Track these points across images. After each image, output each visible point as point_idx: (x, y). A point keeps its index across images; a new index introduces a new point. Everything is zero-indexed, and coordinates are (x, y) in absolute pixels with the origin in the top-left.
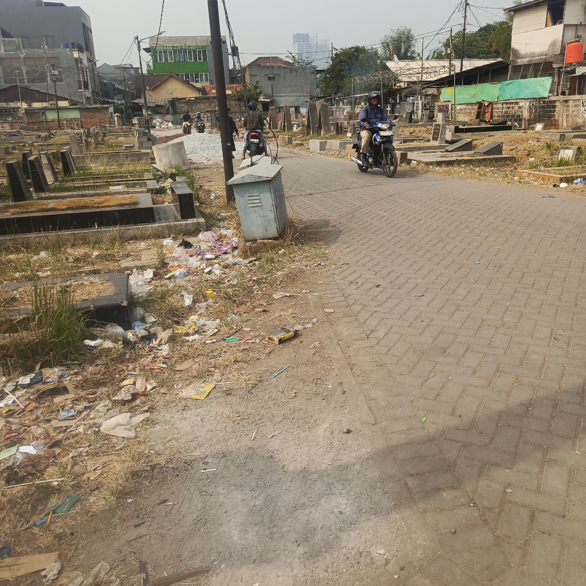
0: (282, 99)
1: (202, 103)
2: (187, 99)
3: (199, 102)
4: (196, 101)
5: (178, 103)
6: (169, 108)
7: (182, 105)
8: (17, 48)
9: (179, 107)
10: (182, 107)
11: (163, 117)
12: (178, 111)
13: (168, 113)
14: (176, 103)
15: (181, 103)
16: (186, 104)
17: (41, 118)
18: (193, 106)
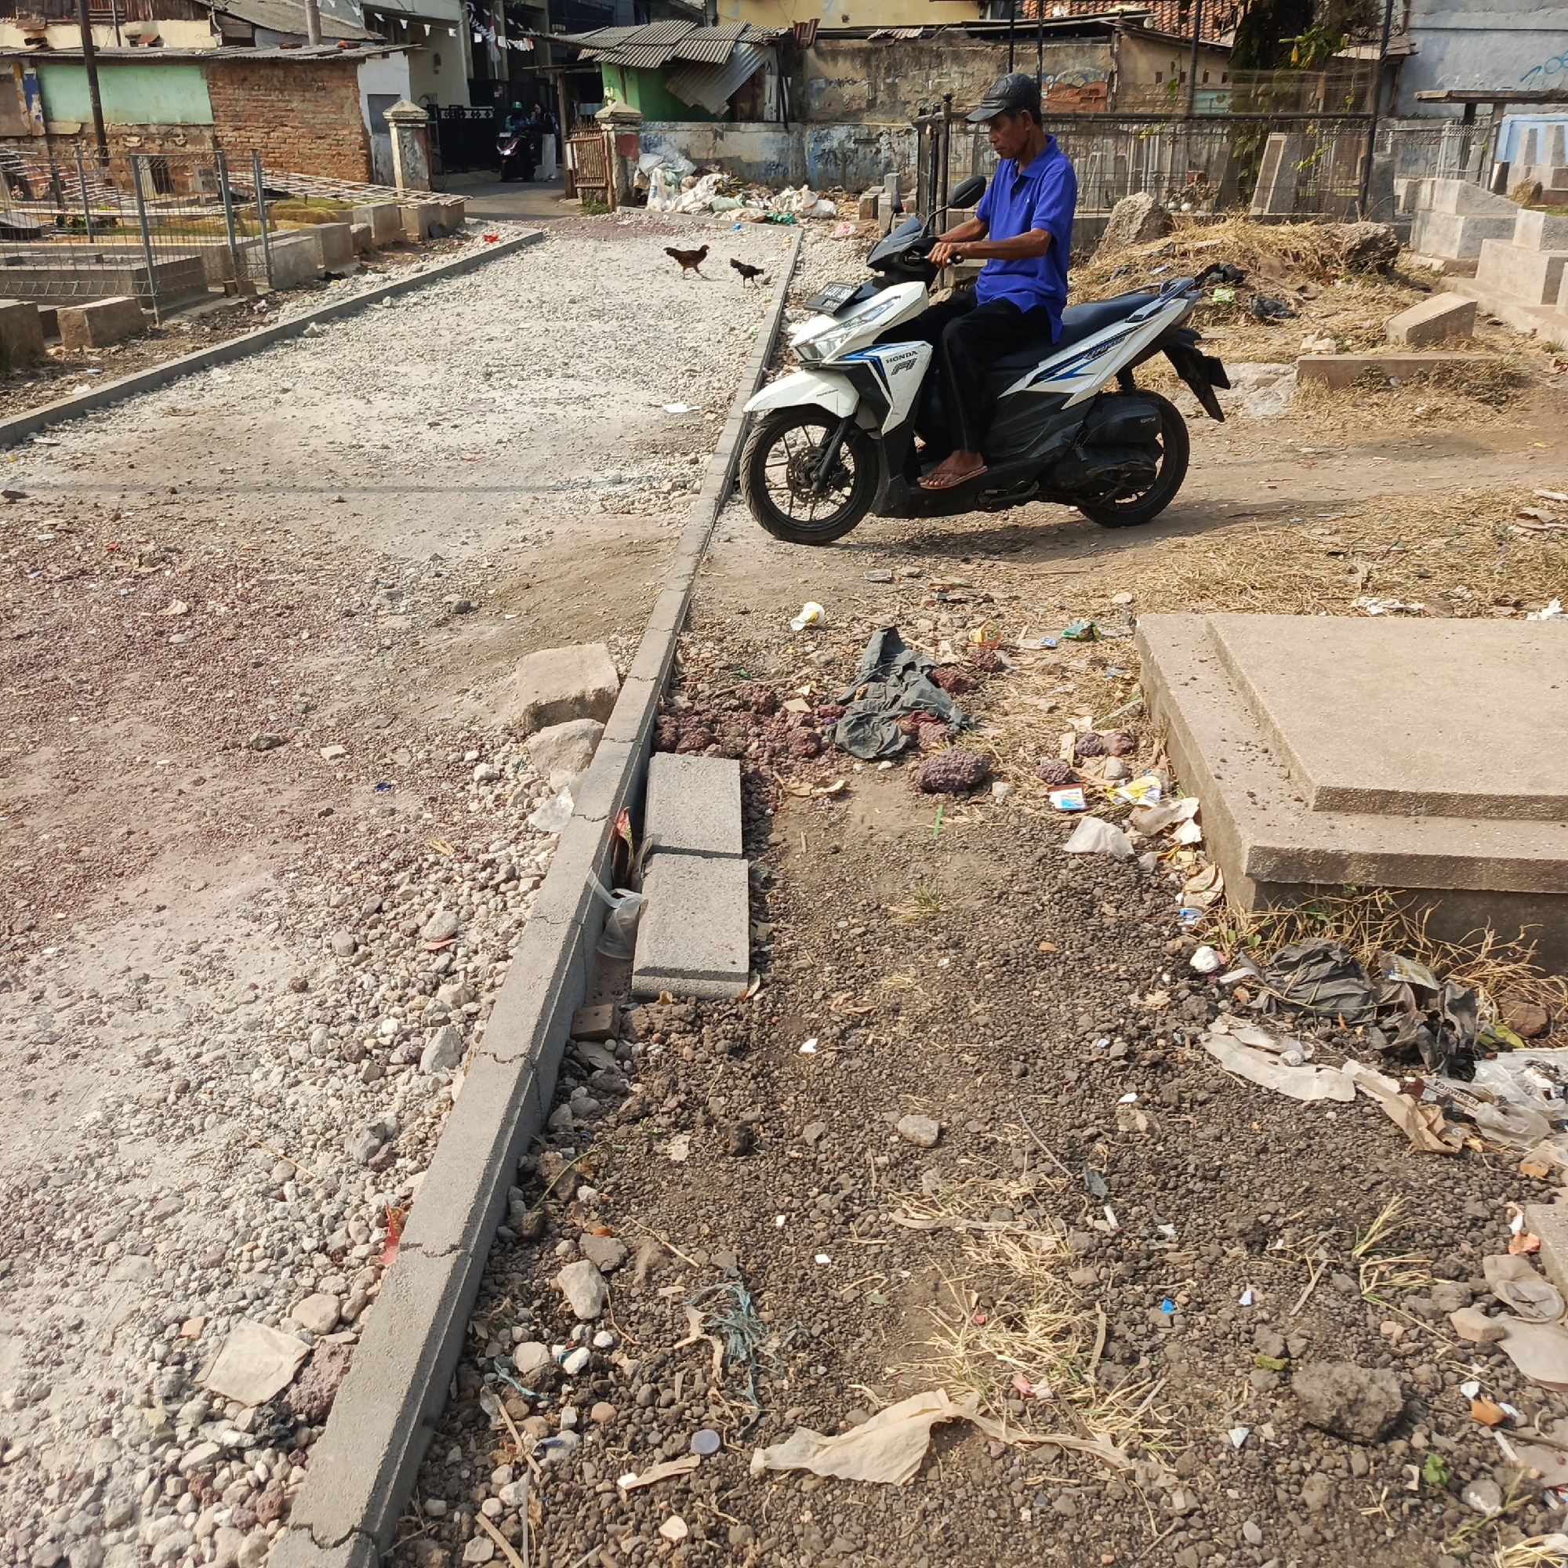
0: (1459, 48)
1: (957, 58)
2: (879, 32)
3: (939, 55)
4: (925, 44)
5: (820, 54)
6: (756, 81)
7: (842, 68)
9: (821, 82)
10: (840, 83)
11: (718, 135)
12: (816, 104)
13: (755, 117)
14: (811, 53)
15: (835, 55)
16: (866, 63)
17: (18, 111)
18: (905, 77)
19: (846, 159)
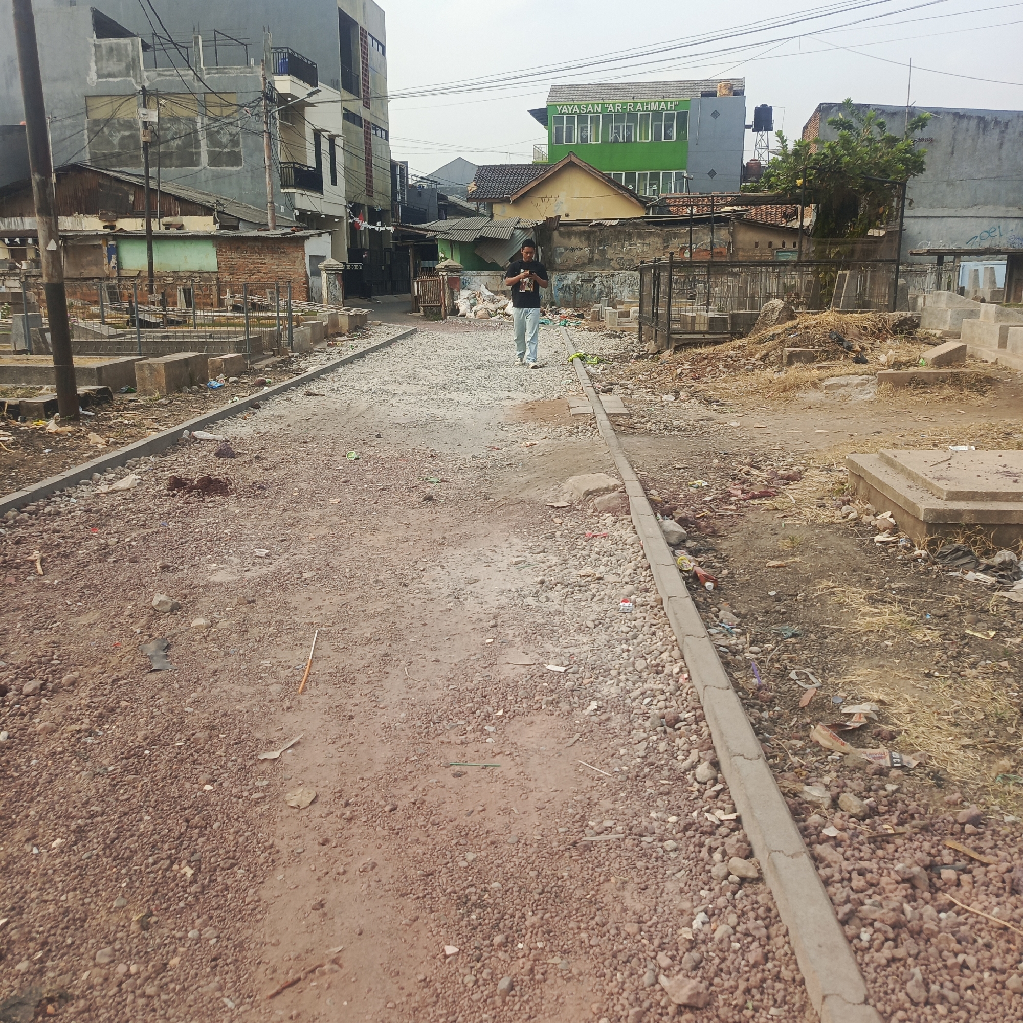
0: (931, 226)
1: (640, 236)
2: (594, 222)
3: (630, 234)
4: (622, 228)
5: (561, 234)
7: (574, 242)
8: (128, 68)
9: (562, 249)
12: (558, 261)
14: (556, 233)
15: (569, 235)
16: (588, 239)
17: (102, 264)
18: (610, 246)
19: (576, 290)
